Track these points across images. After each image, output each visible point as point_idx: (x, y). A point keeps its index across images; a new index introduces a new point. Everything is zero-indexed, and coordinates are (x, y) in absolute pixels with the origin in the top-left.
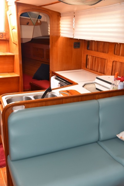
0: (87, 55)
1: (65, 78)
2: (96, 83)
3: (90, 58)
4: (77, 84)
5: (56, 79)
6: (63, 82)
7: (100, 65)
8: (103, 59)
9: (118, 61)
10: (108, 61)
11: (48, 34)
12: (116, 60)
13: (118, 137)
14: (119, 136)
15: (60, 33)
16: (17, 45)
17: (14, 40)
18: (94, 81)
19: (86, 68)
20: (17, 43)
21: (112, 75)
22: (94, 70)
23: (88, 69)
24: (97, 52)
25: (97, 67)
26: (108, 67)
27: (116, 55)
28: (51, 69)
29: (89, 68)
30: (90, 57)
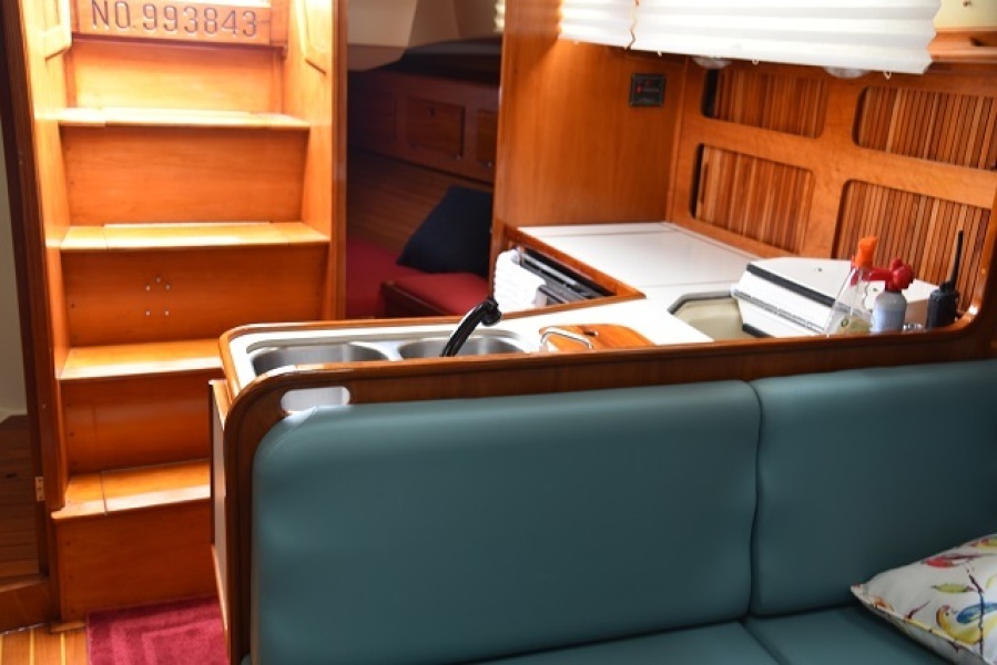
0: (701, 148)
1: (576, 263)
2: (746, 297)
3: (715, 161)
4: (640, 296)
5: (525, 264)
6: (562, 282)
7: (769, 199)
8: (790, 167)
9: (873, 180)
10: (820, 181)
11: (494, 25)
12: (861, 176)
13: (862, 598)
14: (866, 594)
15: (556, 20)
16: (323, 72)
17: (310, 49)
18: (732, 288)
19: (689, 214)
20: (328, 65)
21: (834, 256)
22: (735, 231)
23: (702, 219)
24: (756, 130)
25: (753, 210)
26: (814, 214)
27: (867, 145)
28: (500, 212)
29: (710, 215)
30: (718, 156)
